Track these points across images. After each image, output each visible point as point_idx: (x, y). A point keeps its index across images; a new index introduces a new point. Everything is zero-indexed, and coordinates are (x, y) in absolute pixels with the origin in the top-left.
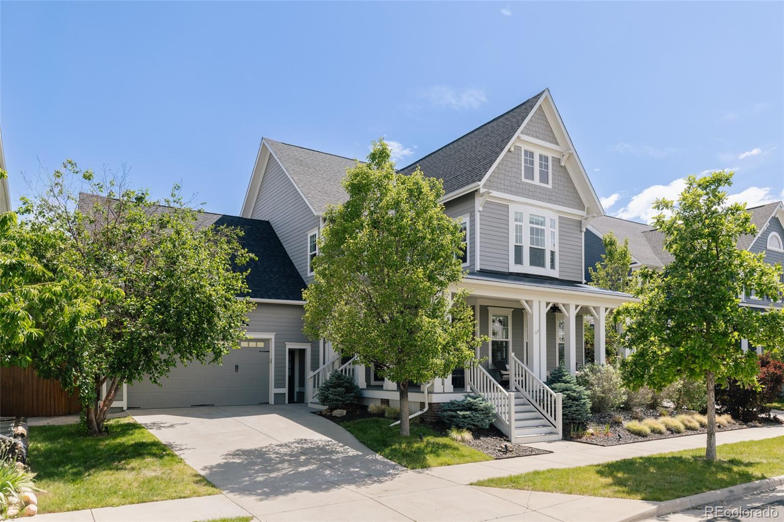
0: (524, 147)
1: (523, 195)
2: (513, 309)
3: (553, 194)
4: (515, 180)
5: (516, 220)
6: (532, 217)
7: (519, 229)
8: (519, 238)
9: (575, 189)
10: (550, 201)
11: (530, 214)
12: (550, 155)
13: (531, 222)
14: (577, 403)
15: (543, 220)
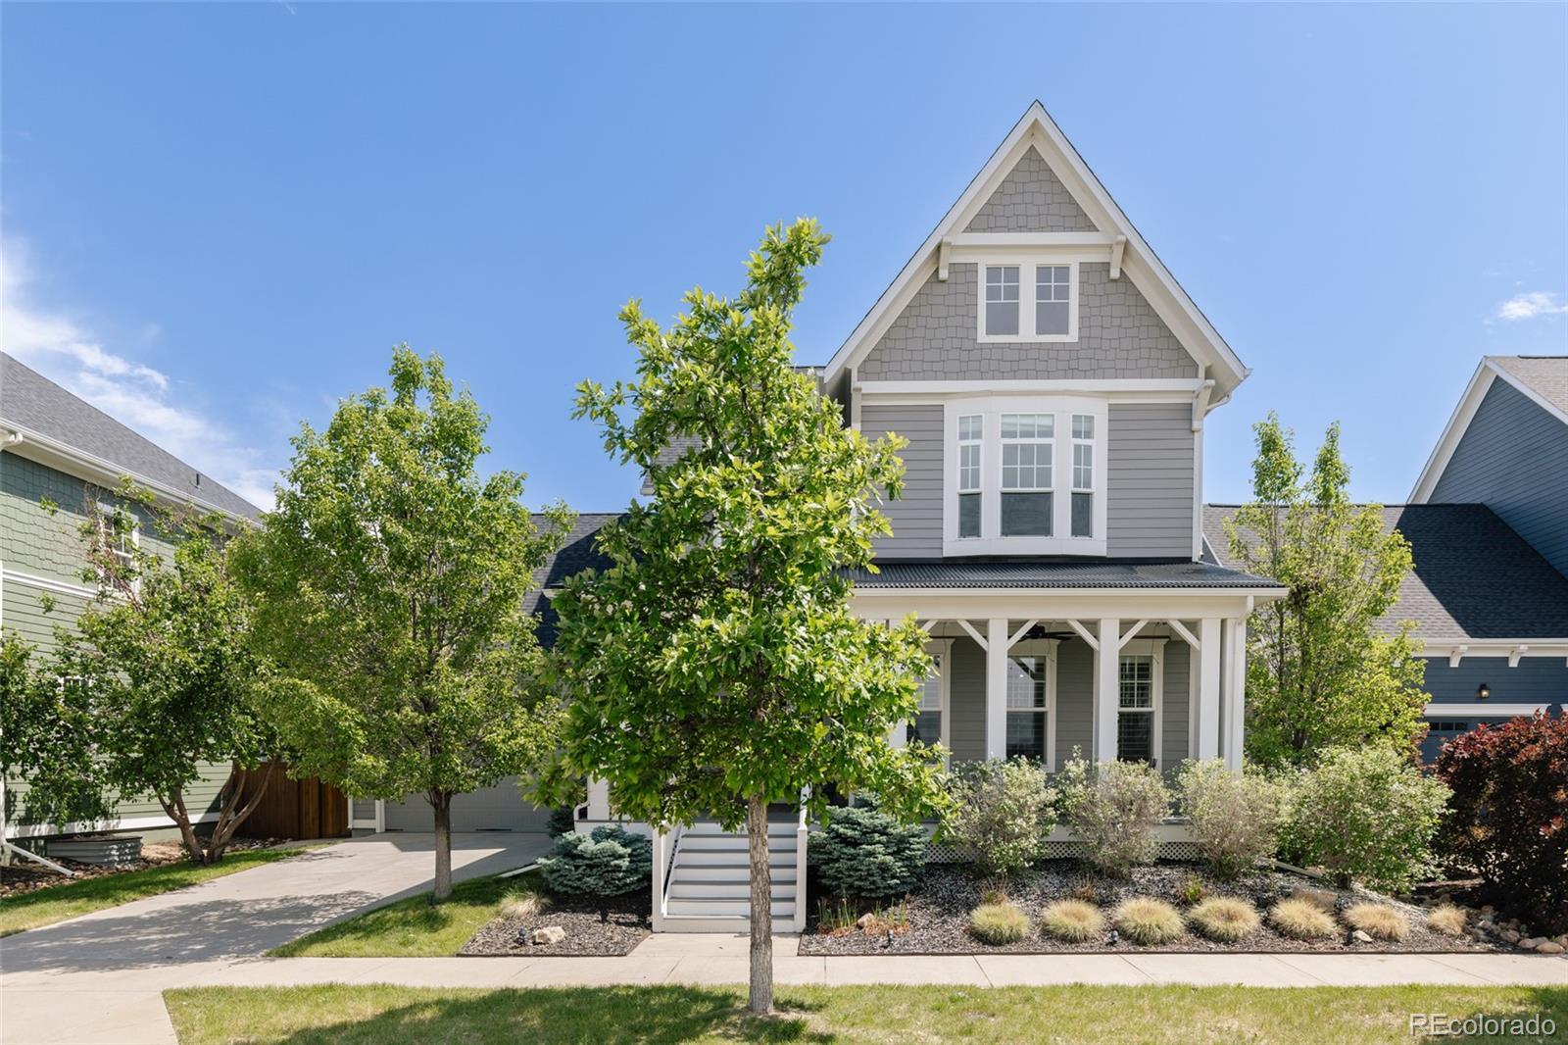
0: (984, 262)
1: (982, 375)
2: (953, 640)
3: (1082, 354)
4: (957, 343)
5: (964, 436)
6: (1008, 420)
7: (971, 456)
8: (971, 475)
9: (1162, 326)
10: (1070, 372)
11: (1003, 416)
12: (1073, 262)
13: (1004, 434)
14: (852, 851)
15: (1047, 422)
